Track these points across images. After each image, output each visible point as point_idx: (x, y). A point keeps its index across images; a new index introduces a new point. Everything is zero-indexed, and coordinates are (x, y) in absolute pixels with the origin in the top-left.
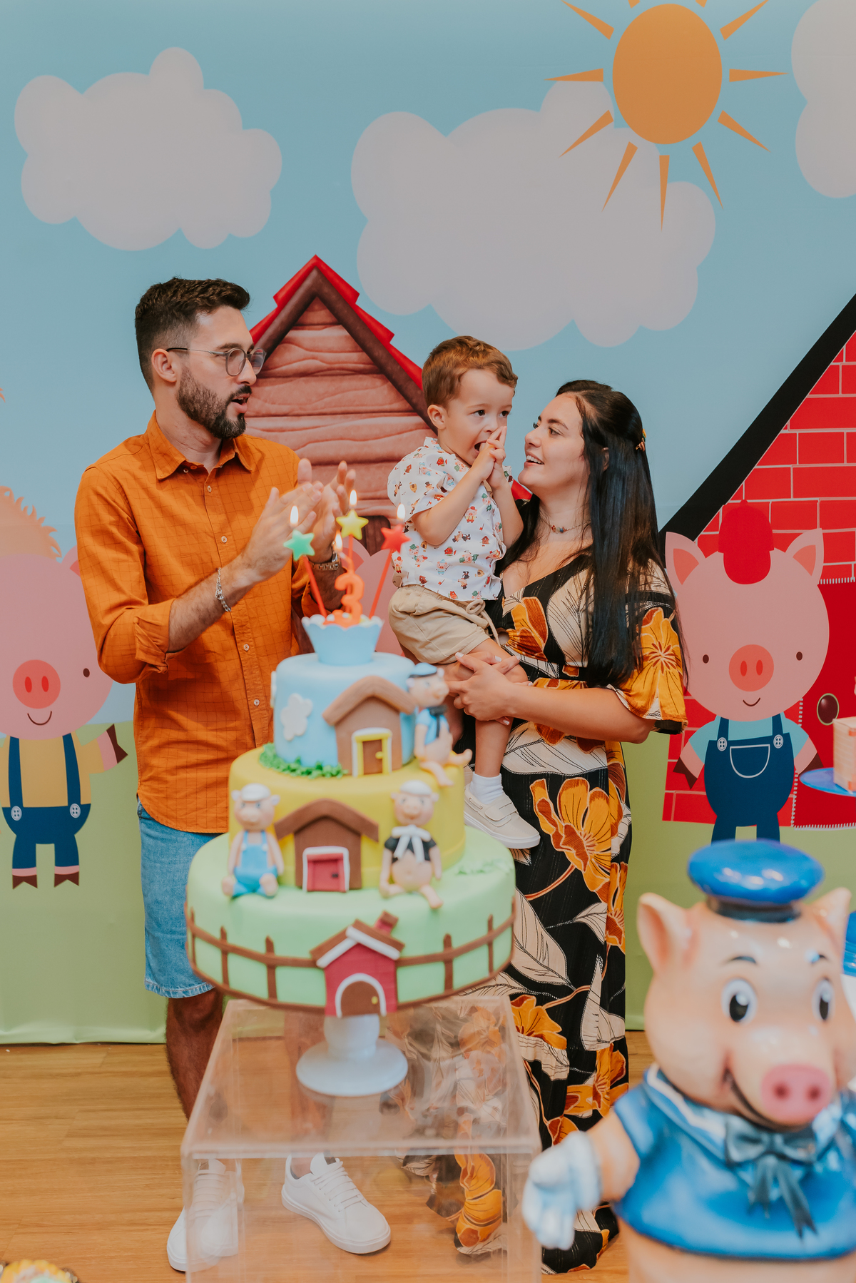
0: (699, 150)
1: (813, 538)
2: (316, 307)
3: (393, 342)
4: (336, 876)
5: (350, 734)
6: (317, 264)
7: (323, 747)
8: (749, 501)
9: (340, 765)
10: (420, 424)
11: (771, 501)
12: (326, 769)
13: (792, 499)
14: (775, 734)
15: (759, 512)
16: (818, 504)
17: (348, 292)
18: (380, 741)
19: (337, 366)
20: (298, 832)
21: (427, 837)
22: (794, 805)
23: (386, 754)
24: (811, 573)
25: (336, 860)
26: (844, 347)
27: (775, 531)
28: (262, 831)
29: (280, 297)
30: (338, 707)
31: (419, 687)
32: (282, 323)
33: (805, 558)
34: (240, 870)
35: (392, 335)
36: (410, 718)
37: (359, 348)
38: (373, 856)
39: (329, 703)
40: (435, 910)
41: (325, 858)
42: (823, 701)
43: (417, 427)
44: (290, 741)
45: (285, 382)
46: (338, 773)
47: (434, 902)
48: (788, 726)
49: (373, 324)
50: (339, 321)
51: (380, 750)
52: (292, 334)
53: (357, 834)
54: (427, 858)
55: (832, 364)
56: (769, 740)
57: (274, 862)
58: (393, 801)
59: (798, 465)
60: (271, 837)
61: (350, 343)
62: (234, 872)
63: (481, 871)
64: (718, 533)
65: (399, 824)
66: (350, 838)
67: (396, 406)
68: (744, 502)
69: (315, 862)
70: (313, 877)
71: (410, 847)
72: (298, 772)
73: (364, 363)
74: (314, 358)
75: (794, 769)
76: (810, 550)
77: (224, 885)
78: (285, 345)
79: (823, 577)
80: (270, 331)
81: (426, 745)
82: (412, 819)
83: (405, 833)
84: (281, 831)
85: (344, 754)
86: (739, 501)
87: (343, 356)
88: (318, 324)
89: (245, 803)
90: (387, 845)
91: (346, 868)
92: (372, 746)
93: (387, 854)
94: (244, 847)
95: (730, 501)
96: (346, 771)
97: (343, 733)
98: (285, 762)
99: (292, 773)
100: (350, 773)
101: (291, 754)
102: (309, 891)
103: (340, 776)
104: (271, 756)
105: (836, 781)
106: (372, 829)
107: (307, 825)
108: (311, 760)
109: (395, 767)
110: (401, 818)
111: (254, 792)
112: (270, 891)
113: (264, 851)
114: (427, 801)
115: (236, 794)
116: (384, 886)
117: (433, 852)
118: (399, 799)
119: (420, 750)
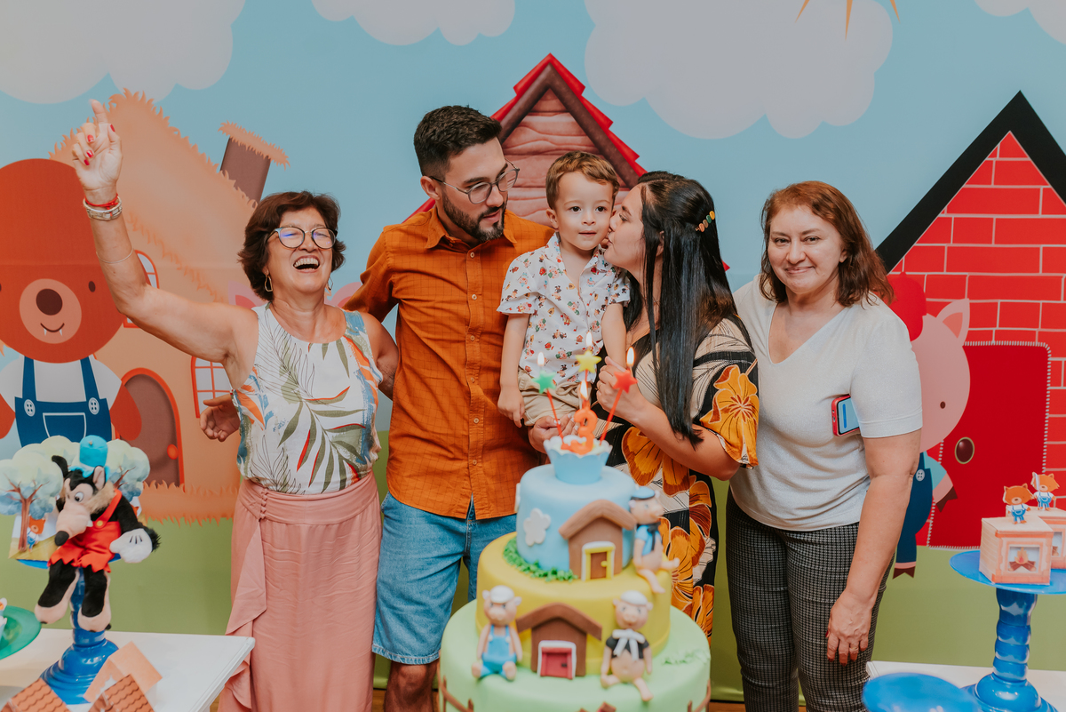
1: (960, 307)
2: (549, 97)
3: (611, 129)
4: (565, 666)
5: (581, 546)
6: (551, 61)
7: (556, 555)
8: (907, 273)
9: (571, 571)
11: (926, 274)
12: (560, 574)
13: (945, 273)
14: (918, 469)
15: (916, 283)
16: (967, 278)
17: (576, 86)
18: (605, 553)
19: (564, 147)
20: (536, 629)
21: (642, 640)
22: (930, 529)
23: (609, 563)
24: (957, 335)
25: (565, 654)
26: (999, 145)
27: (928, 300)
28: (506, 626)
29: (519, 87)
30: (572, 525)
31: (639, 508)
32: (520, 110)
33: (953, 323)
34: (488, 657)
35: (611, 123)
37: (583, 133)
38: (596, 654)
39: (564, 523)
40: (645, 703)
41: (558, 651)
42: (961, 444)
44: (531, 547)
45: (520, 159)
46: (569, 578)
47: (646, 696)
48: (930, 463)
49: (595, 113)
50: (567, 109)
51: (606, 560)
52: (528, 119)
53: (583, 634)
54: (641, 656)
55: (987, 159)
57: (515, 651)
58: (615, 607)
59: (952, 244)
60: (513, 630)
61: (576, 128)
62: (482, 657)
63: (684, 662)
65: (618, 627)
66: (578, 637)
68: (903, 274)
69: (549, 654)
70: (546, 665)
71: (628, 647)
72: (537, 574)
73: (586, 146)
74: (545, 140)
75: (932, 498)
76: (958, 317)
77: (474, 670)
78: (522, 128)
79: (968, 339)
80: (509, 116)
81: (643, 556)
82: (630, 625)
83: (623, 635)
84: (521, 626)
85: (575, 564)
86: (899, 273)
87: (569, 139)
88: (549, 112)
89: (493, 604)
90: (608, 645)
91: (573, 660)
92: (599, 557)
93: (608, 651)
94: (491, 637)
95: (892, 272)
96: (576, 577)
97: (575, 546)
98: (526, 561)
99: (532, 574)
100: (580, 578)
101: (531, 556)
102: (542, 676)
103: (571, 580)
104: (513, 550)
105: (980, 570)
106: (596, 631)
107: (544, 622)
108: (548, 565)
109: (616, 572)
110: (621, 623)
111: (500, 594)
112: (510, 675)
113: (507, 644)
114: (644, 610)
115: (486, 594)
116: (605, 677)
117: (647, 652)
118: (620, 607)
119: (637, 560)
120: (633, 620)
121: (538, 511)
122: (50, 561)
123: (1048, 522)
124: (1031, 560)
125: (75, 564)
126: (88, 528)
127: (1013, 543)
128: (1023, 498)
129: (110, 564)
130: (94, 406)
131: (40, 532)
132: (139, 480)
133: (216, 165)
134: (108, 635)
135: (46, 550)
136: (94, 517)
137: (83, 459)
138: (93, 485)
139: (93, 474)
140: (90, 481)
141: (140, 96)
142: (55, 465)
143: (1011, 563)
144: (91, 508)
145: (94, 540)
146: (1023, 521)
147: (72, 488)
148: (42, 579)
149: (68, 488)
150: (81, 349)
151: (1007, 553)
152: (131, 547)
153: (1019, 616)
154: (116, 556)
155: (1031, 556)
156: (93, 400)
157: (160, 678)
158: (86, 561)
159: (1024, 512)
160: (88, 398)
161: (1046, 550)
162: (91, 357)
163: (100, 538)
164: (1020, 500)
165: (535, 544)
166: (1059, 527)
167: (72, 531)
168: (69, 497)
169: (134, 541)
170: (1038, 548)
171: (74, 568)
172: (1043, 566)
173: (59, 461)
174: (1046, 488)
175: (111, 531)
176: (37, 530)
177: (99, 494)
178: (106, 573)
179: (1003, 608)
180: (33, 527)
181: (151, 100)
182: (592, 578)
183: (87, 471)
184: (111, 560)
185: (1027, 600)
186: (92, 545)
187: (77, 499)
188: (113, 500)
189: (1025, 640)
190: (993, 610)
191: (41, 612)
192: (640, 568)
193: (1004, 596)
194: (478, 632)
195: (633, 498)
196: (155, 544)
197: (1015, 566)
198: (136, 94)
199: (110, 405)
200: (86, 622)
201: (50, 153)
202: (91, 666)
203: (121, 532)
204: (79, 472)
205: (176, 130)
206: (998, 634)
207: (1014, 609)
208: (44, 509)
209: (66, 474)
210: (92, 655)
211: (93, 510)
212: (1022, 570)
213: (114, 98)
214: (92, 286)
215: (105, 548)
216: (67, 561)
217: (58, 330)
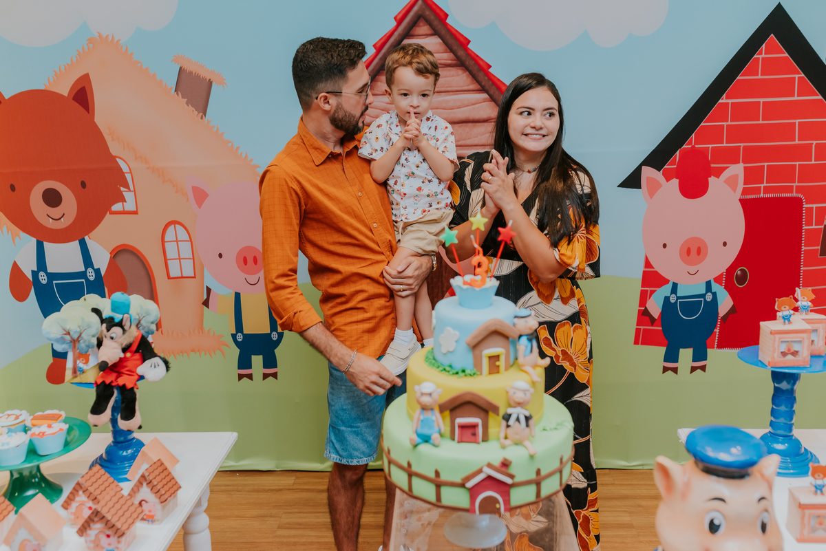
1: (737, 170)
2: (421, 24)
3: (469, 46)
4: (474, 434)
5: (481, 352)
7: (464, 359)
8: (696, 146)
9: (475, 370)
10: (486, 99)
11: (711, 146)
12: (468, 372)
13: (725, 145)
14: (707, 292)
15: (703, 153)
16: (741, 148)
17: (441, 14)
18: (498, 356)
20: (452, 410)
21: (528, 414)
22: (717, 336)
23: (501, 363)
24: (735, 191)
25: (474, 426)
26: (764, 45)
27: (712, 165)
28: (432, 409)
29: (398, 18)
30: (475, 337)
31: (521, 323)
32: (399, 35)
33: (732, 182)
34: (420, 431)
35: (469, 41)
37: (448, 50)
38: (495, 424)
39: (469, 337)
40: (532, 457)
41: (468, 425)
42: (739, 272)
43: (485, 100)
44: (445, 354)
46: (474, 374)
47: (532, 452)
48: (716, 287)
49: (457, 35)
50: (435, 33)
51: (498, 360)
53: (486, 412)
54: (527, 425)
55: (755, 56)
56: (703, 296)
57: (439, 426)
58: (507, 392)
59: (729, 123)
60: (437, 412)
61: (443, 47)
62: (416, 432)
63: (556, 429)
64: (675, 166)
65: (510, 406)
66: (482, 414)
67: (471, 87)
68: (693, 147)
69: (462, 427)
70: (461, 435)
71: (518, 420)
72: (451, 373)
73: (451, 60)
75: (718, 314)
76: (735, 177)
77: (411, 440)
79: (742, 195)
80: (392, 40)
81: (525, 357)
82: (519, 404)
83: (514, 412)
84: (442, 408)
85: (477, 364)
88: (422, 35)
89: (423, 394)
90: (504, 418)
91: (480, 430)
92: (494, 359)
93: (504, 423)
94: (422, 417)
95: (684, 146)
96: (479, 373)
97: (477, 352)
98: (442, 364)
99: (447, 373)
100: (481, 374)
101: (445, 361)
102: (458, 442)
103: (475, 376)
104: (431, 357)
105: (760, 358)
106: (495, 409)
107: (458, 406)
108: (458, 366)
109: (506, 369)
110: (512, 403)
111: (427, 387)
112: (436, 443)
113: (433, 421)
114: (528, 394)
115: (417, 388)
116: (503, 440)
117: (531, 422)
118: (511, 392)
119: (521, 360)
120: (521, 401)
121: (449, 328)
122: (96, 383)
123: (808, 323)
124: (796, 349)
125: (113, 384)
126: (120, 358)
127: (783, 338)
128: (789, 306)
129: (138, 383)
130: (91, 274)
131: (87, 362)
132: (152, 323)
133: (171, 88)
134: (137, 435)
135: (92, 375)
136: (125, 350)
137: (114, 309)
138: (122, 327)
139: (122, 320)
140: (120, 324)
141: (110, 37)
142: (94, 315)
143: (782, 353)
144: (122, 344)
145: (126, 367)
146: (790, 322)
147: (108, 330)
148: (91, 395)
149: (105, 330)
150: (78, 232)
151: (779, 346)
152: (151, 370)
153: (787, 390)
154: (141, 377)
155: (796, 347)
156: (90, 270)
157: (178, 461)
158: (121, 381)
159: (790, 316)
161: (807, 343)
162: (86, 238)
163: (130, 364)
164: (787, 307)
165: (449, 352)
166: (815, 326)
167: (110, 361)
168: (106, 337)
169: (153, 366)
170: (800, 342)
171: (113, 387)
172: (805, 354)
173: (97, 311)
174: (806, 299)
175: (137, 360)
176: (84, 361)
177: (127, 333)
178: (135, 390)
179: (776, 385)
180: (81, 359)
181: (119, 41)
182: (490, 373)
183: (118, 318)
184: (138, 380)
185: (793, 378)
186: (124, 370)
187: (112, 338)
188: (136, 338)
189: (792, 407)
190: (770, 386)
191: (92, 419)
192: (523, 366)
193: (777, 376)
195: (516, 317)
196: (168, 368)
197: (784, 354)
198: (107, 36)
199: (103, 273)
200: (123, 424)
201: (45, 85)
202: (126, 456)
203: (144, 360)
204: (112, 319)
205: (139, 62)
206: (773, 403)
207: (784, 385)
208: (88, 346)
209: (102, 321)
210: (126, 449)
211: (124, 346)
212: (790, 357)
213: (91, 40)
214: (83, 185)
215: (133, 372)
216: (108, 382)
217: (60, 219)
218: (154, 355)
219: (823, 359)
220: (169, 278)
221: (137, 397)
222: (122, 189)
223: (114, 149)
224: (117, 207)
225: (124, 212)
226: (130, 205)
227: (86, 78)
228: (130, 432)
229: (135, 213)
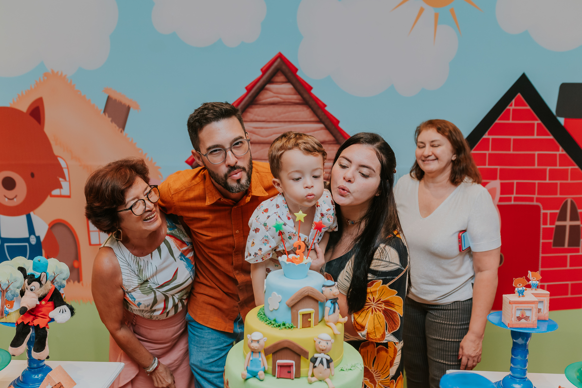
0: (452, 11)
2: (279, 75)
3: (312, 92)
4: (289, 372)
5: (297, 311)
6: (280, 56)
7: (285, 316)
9: (293, 324)
10: (323, 128)
12: (287, 325)
13: (487, 167)
16: (498, 169)
17: (293, 69)
18: (310, 314)
19: (287, 101)
20: (274, 354)
21: (328, 358)
23: (312, 319)
24: (494, 200)
25: (290, 366)
26: (514, 100)
28: (259, 352)
29: (263, 70)
30: (293, 300)
31: (327, 291)
32: (264, 81)
33: (492, 192)
34: (249, 368)
35: (312, 88)
36: (323, 305)
37: (297, 93)
39: (288, 299)
41: (285, 365)
43: (321, 129)
44: (271, 311)
45: (264, 107)
46: (292, 327)
47: (331, 387)
49: (304, 83)
50: (289, 81)
51: (310, 318)
52: (268, 86)
53: (299, 356)
54: (328, 367)
55: (508, 107)
57: (264, 365)
58: (315, 342)
59: (490, 152)
60: (263, 354)
61: (294, 91)
62: (247, 368)
63: (351, 369)
65: (317, 352)
66: (296, 357)
67: (313, 119)
69: (282, 366)
70: (280, 372)
71: (321, 362)
72: (275, 325)
73: (299, 100)
74: (277, 97)
76: (494, 189)
77: (243, 375)
78: (265, 91)
79: (500, 201)
80: (258, 84)
81: (329, 315)
82: (323, 351)
83: (319, 356)
84: (267, 352)
85: (294, 320)
87: (290, 97)
88: (280, 82)
89: (252, 341)
90: (311, 361)
91: (294, 369)
92: (306, 316)
93: (312, 364)
94: (251, 358)
96: (295, 326)
97: (294, 311)
98: (269, 319)
99: (272, 326)
100: (297, 327)
101: (271, 316)
102: (278, 378)
104: (262, 314)
105: (503, 321)
106: (306, 354)
107: (279, 350)
108: (280, 321)
109: (316, 324)
110: (318, 350)
111: (256, 336)
112: (261, 378)
113: (260, 361)
114: (330, 343)
115: (249, 336)
116: (310, 377)
117: (331, 364)
118: (317, 342)
119: (326, 318)
120: (324, 348)
121: (275, 293)
122: (17, 322)
123: (536, 296)
125: (30, 324)
126: (37, 305)
127: (518, 307)
128: (523, 284)
129: (49, 324)
130: (33, 240)
131: (11, 307)
132: (64, 279)
133: (101, 110)
134: (47, 362)
135: (14, 317)
136: (40, 299)
137: (34, 269)
138: (40, 282)
139: (40, 277)
140: (39, 280)
141: (60, 73)
143: (517, 317)
145: (41, 311)
146: (523, 296)
147: (29, 284)
148: (12, 332)
149: (27, 284)
150: (25, 209)
151: (515, 312)
152: (60, 315)
153: (522, 344)
154: (52, 320)
155: (528, 314)
156: (33, 237)
157: (76, 384)
158: (36, 322)
159: (524, 291)
160: (30, 235)
161: (535, 311)
162: (32, 214)
163: (44, 310)
164: (521, 285)
165: (274, 310)
166: (541, 299)
167: (29, 306)
168: (27, 289)
169: (61, 311)
170: (531, 310)
171: (30, 326)
172: (533, 318)
173: (22, 270)
174: (535, 279)
175: (50, 307)
176: (9, 306)
177: (43, 287)
178: (47, 329)
179: (514, 341)
180: (7, 305)
181: (65, 76)
182: (303, 327)
183: (37, 274)
184: (49, 322)
185: (526, 336)
186: (39, 314)
187: (32, 290)
188: (50, 290)
189: (526, 357)
190: (509, 342)
191: (12, 350)
192: (328, 322)
193: (515, 335)
194: (245, 356)
195: (324, 286)
196: (72, 313)
197: (519, 318)
198: (58, 72)
199: (42, 239)
200: (35, 355)
201: (10, 104)
202: (37, 379)
203: (55, 307)
204: (33, 275)
205: (79, 91)
206: (512, 354)
207: (520, 341)
208: (14, 295)
209: (25, 277)
210: (37, 373)
211: (40, 296)
212: (523, 321)
213: (46, 75)
214: (33, 175)
215: (46, 316)
216: (25, 323)
217: (13, 199)
218: (63, 303)
219: (547, 323)
220: (90, 244)
221: (48, 334)
222: (61, 179)
223: (57, 151)
224: (56, 192)
225: (61, 196)
226: (65, 191)
227: (40, 101)
228: (40, 361)
229: (69, 197)
